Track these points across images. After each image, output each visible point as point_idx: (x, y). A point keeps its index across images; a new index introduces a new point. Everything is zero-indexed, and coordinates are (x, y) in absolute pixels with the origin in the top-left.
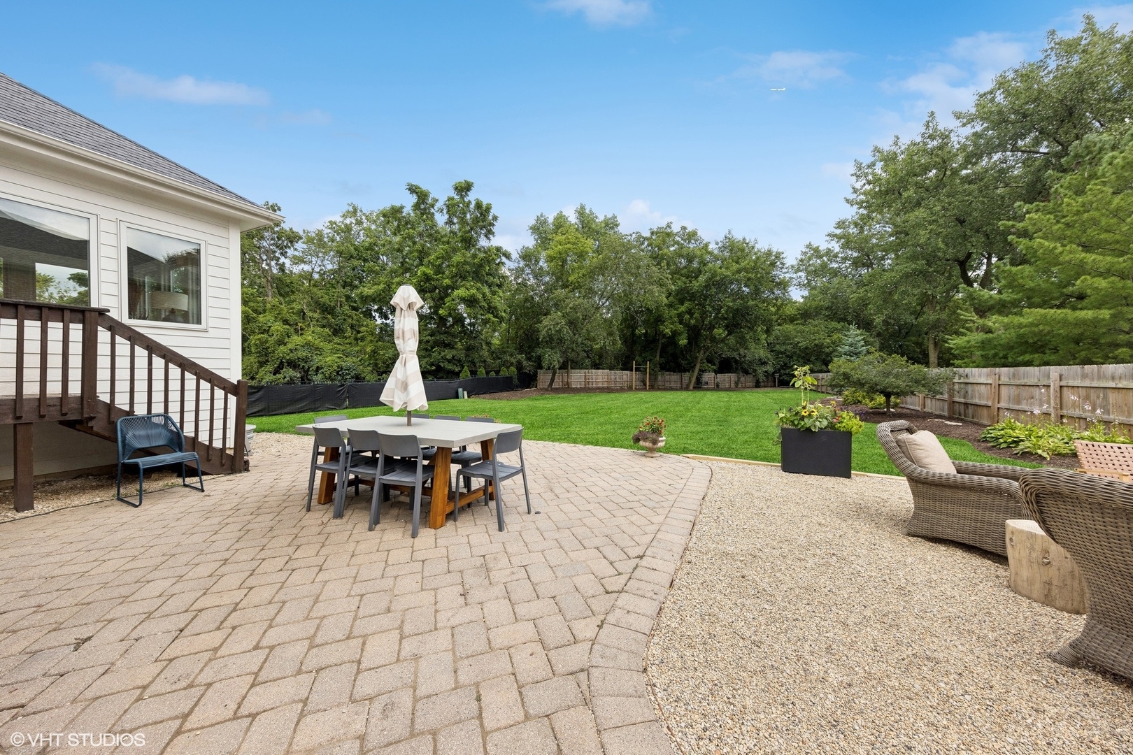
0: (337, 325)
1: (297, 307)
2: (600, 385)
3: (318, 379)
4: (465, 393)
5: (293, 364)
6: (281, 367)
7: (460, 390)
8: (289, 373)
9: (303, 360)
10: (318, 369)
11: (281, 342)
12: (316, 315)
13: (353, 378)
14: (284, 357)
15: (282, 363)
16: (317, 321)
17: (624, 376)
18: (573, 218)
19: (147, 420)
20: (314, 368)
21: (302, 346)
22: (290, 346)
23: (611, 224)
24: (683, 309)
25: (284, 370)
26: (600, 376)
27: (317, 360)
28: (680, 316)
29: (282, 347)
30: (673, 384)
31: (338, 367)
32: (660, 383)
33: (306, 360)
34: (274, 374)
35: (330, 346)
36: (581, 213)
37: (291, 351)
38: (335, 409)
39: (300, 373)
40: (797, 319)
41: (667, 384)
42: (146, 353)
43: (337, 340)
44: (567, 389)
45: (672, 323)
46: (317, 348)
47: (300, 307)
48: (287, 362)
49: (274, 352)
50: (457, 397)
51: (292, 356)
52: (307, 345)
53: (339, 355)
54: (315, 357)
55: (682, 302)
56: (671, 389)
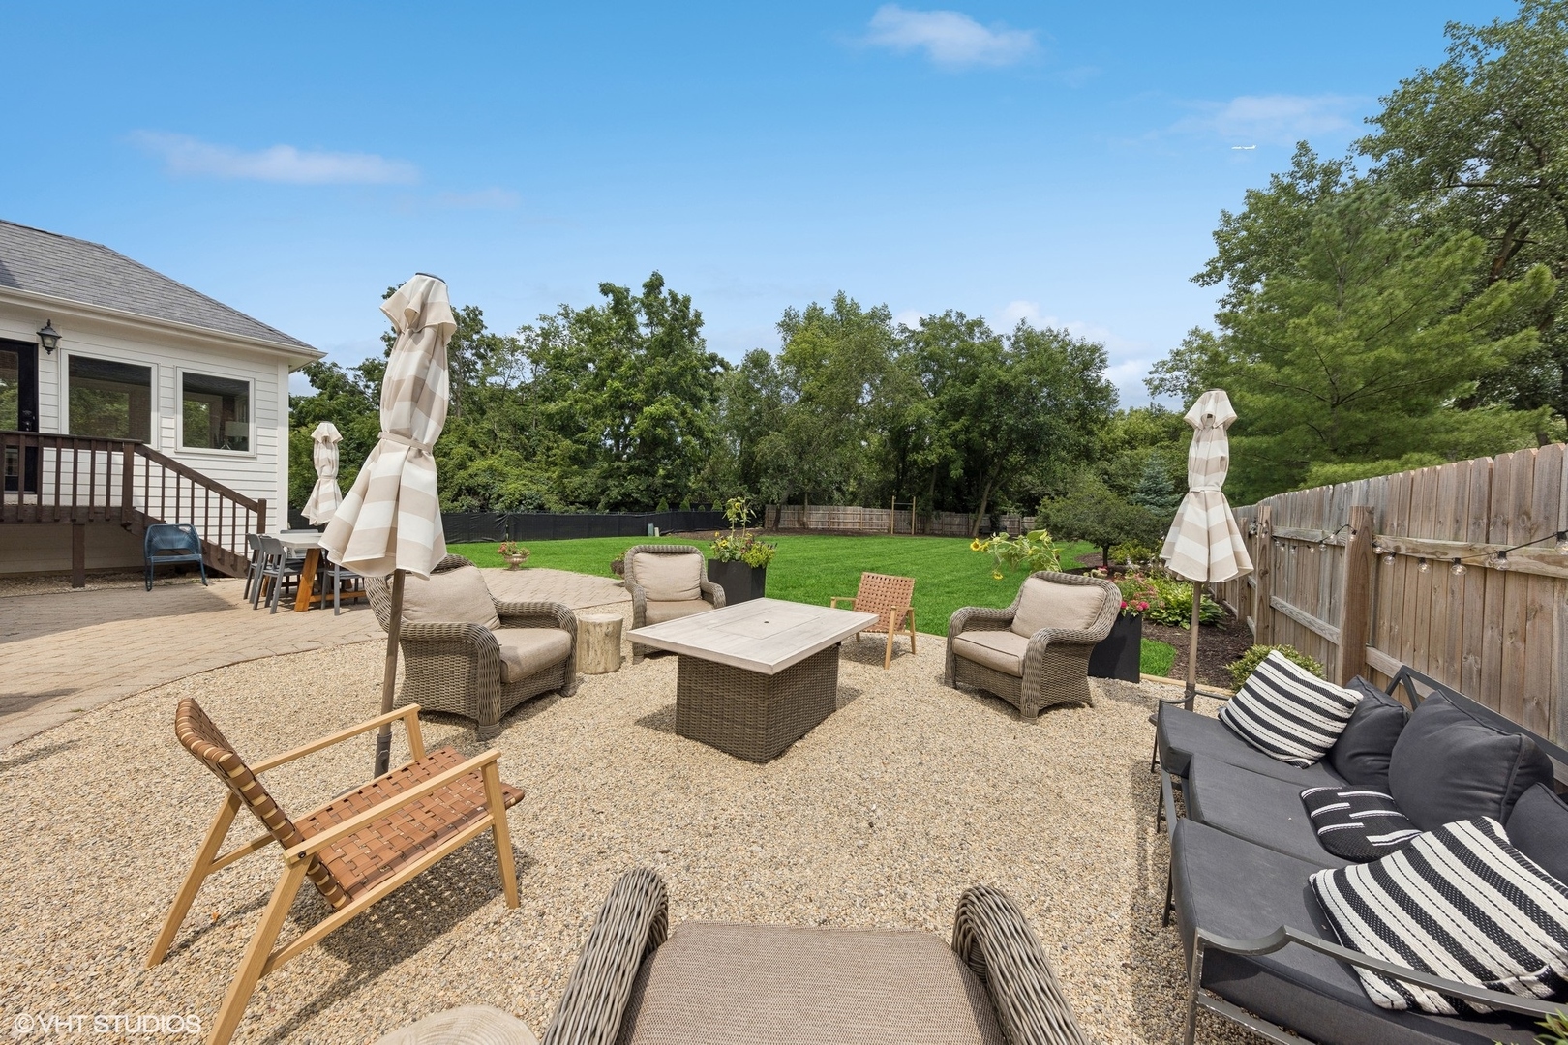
0: (531, 447)
1: (486, 425)
2: (849, 526)
3: (498, 508)
4: (657, 529)
5: (471, 491)
6: (458, 495)
7: (650, 526)
8: (468, 501)
9: (484, 486)
10: (500, 496)
11: (462, 466)
12: (506, 436)
13: (535, 508)
14: (463, 483)
15: (460, 489)
16: (508, 442)
17: (884, 517)
18: (829, 310)
19: (176, 528)
20: (495, 496)
21: (484, 471)
22: (470, 471)
23: (880, 316)
24: (957, 426)
25: (463, 497)
26: (851, 515)
27: (499, 488)
28: (954, 436)
29: (461, 472)
30: (955, 529)
31: (521, 495)
32: (936, 527)
33: (486, 487)
34: (452, 502)
35: (516, 472)
36: (840, 303)
37: (471, 476)
38: (492, 541)
39: (480, 501)
40: (1162, 440)
41: (947, 529)
42: (175, 474)
43: (527, 464)
44: (804, 530)
45: (942, 447)
46: (501, 474)
47: (490, 426)
48: (466, 489)
49: (453, 477)
50: (646, 534)
51: (472, 482)
52: (491, 470)
53: (523, 482)
54: (497, 483)
55: (957, 417)
56: (953, 535)
